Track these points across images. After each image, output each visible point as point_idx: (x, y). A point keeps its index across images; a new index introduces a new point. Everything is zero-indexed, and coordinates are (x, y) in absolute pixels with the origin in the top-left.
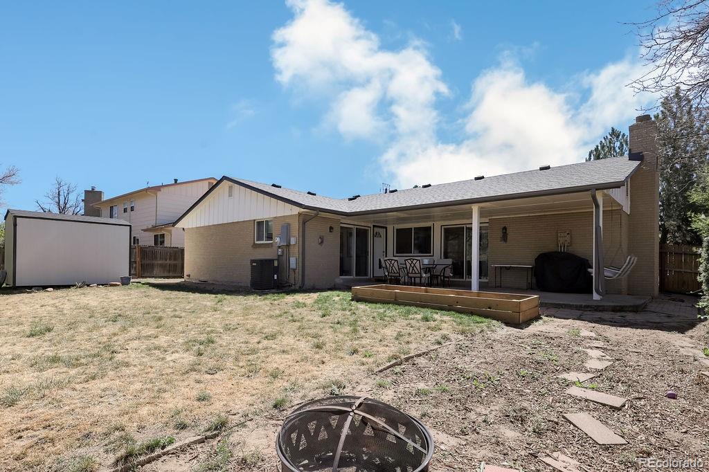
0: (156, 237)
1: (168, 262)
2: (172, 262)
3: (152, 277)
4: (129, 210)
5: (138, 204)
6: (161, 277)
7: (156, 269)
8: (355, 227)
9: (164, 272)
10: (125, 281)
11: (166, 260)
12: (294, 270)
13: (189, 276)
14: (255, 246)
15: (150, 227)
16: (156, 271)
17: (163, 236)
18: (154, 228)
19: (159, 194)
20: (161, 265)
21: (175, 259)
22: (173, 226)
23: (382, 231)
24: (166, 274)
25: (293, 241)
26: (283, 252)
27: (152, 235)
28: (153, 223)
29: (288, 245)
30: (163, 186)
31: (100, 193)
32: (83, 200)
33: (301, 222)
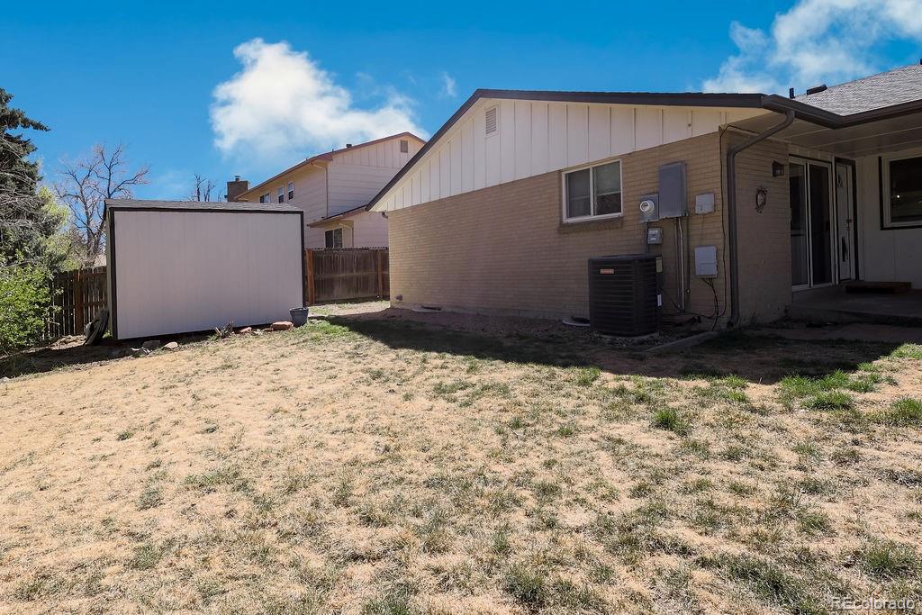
0: (328, 234)
1: (355, 274)
2: (361, 274)
3: (332, 302)
4: (286, 198)
5: (299, 187)
6: (346, 301)
7: (336, 288)
8: (809, 162)
9: (349, 291)
10: (298, 318)
11: (352, 271)
12: (709, 280)
13: (400, 298)
14: (564, 229)
15: (319, 219)
16: (338, 291)
17: (339, 232)
18: (327, 221)
19: (331, 166)
20: (344, 280)
21: (365, 269)
22: (367, 210)
23: (845, 172)
24: (352, 295)
25: (704, 204)
26: (663, 235)
27: (322, 231)
28: (323, 213)
29: (687, 217)
30: (334, 153)
31: (246, 183)
32: (226, 197)
33: (725, 151)
